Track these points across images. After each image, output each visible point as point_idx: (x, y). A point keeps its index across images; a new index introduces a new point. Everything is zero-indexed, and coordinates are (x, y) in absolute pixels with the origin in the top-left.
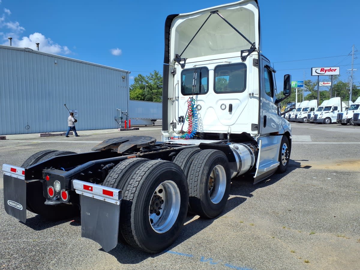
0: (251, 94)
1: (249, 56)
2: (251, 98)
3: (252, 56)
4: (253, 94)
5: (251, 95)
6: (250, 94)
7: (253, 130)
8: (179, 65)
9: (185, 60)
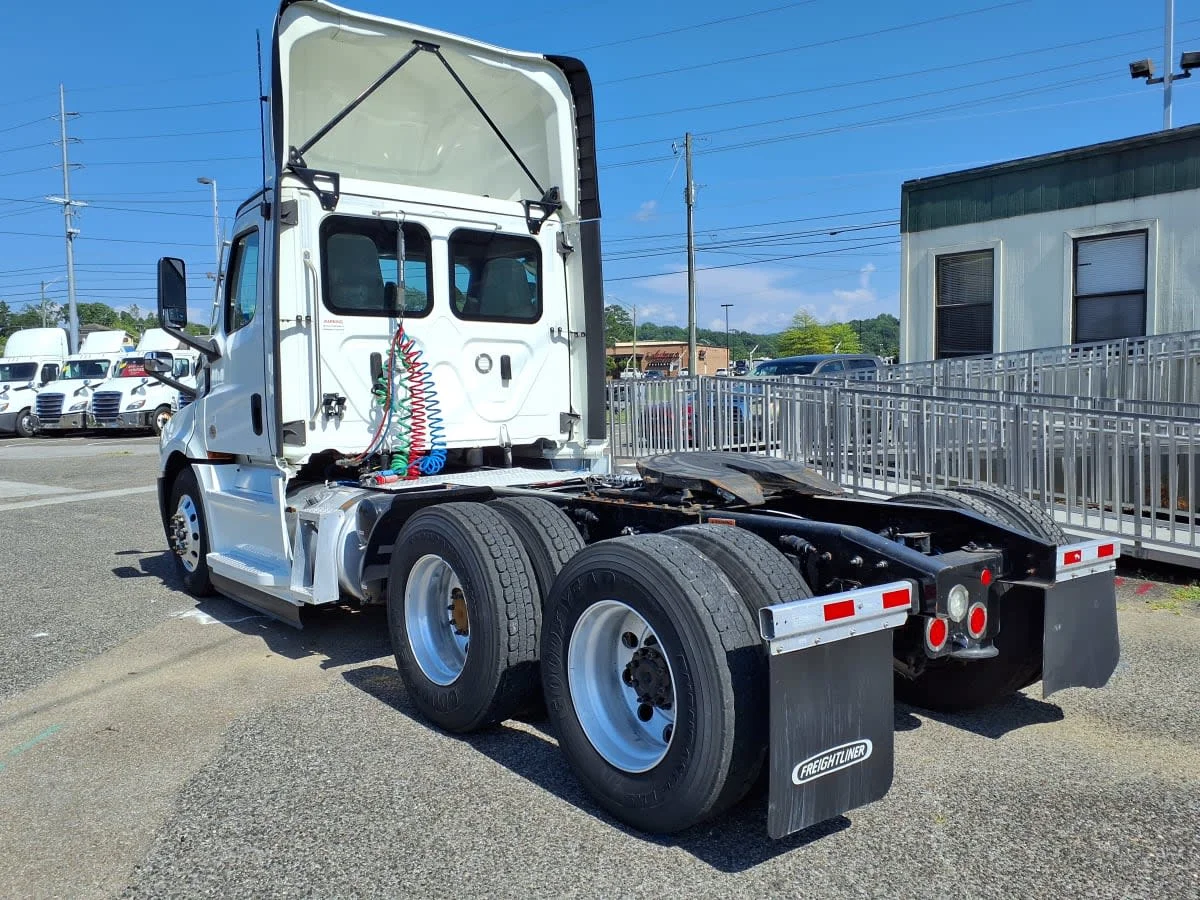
0: (556, 330)
1: (546, 223)
2: (555, 340)
3: (551, 225)
4: (560, 331)
5: (556, 334)
6: (552, 331)
7: (563, 430)
8: (311, 193)
9: (334, 178)
